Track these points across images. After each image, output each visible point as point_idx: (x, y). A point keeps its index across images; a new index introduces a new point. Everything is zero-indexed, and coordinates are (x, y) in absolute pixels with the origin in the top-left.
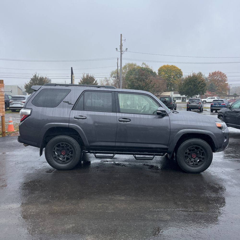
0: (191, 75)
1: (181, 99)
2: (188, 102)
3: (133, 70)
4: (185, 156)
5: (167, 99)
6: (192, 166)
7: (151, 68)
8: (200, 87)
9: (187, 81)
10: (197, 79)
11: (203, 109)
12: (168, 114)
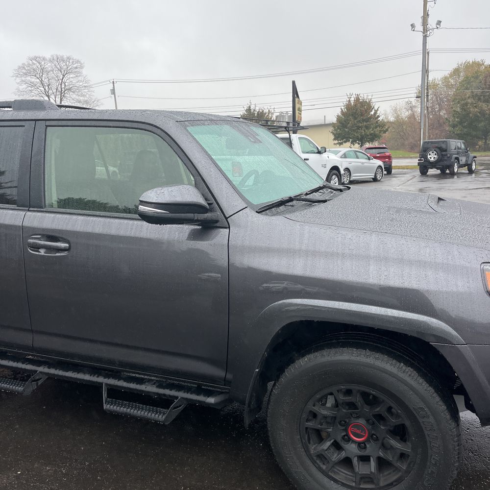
3: (472, 77)
12: (226, 218)
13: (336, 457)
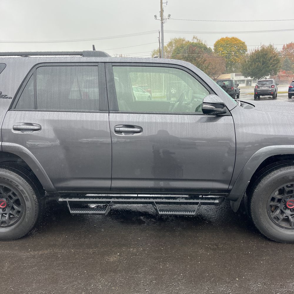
0: (259, 49)
1: (246, 82)
2: (256, 86)
3: (180, 47)
4: (271, 206)
5: (227, 83)
6: (286, 228)
7: (205, 43)
8: (271, 64)
9: (253, 57)
10: (267, 54)
11: (278, 95)
12: (230, 111)
13: (281, 217)
